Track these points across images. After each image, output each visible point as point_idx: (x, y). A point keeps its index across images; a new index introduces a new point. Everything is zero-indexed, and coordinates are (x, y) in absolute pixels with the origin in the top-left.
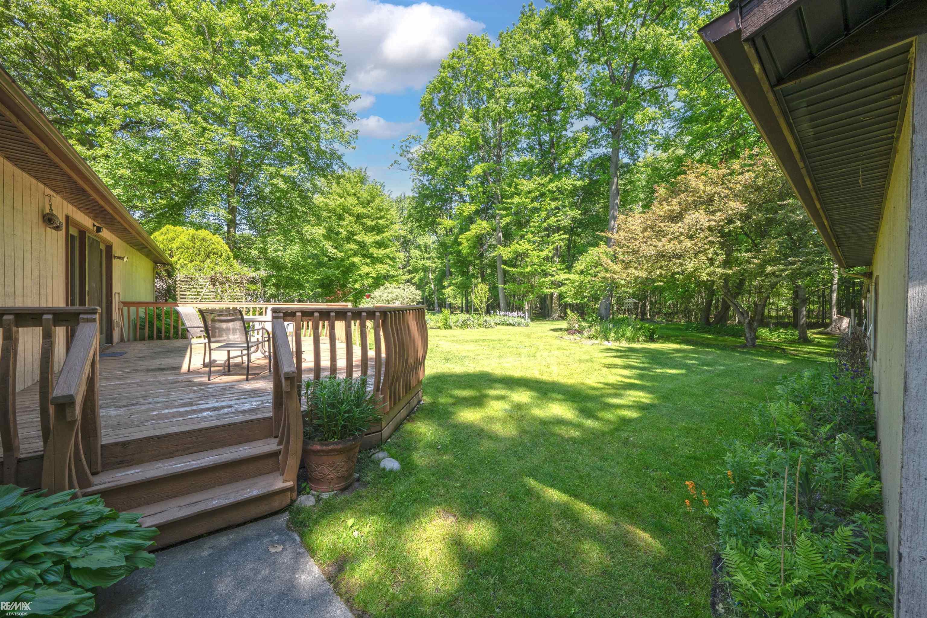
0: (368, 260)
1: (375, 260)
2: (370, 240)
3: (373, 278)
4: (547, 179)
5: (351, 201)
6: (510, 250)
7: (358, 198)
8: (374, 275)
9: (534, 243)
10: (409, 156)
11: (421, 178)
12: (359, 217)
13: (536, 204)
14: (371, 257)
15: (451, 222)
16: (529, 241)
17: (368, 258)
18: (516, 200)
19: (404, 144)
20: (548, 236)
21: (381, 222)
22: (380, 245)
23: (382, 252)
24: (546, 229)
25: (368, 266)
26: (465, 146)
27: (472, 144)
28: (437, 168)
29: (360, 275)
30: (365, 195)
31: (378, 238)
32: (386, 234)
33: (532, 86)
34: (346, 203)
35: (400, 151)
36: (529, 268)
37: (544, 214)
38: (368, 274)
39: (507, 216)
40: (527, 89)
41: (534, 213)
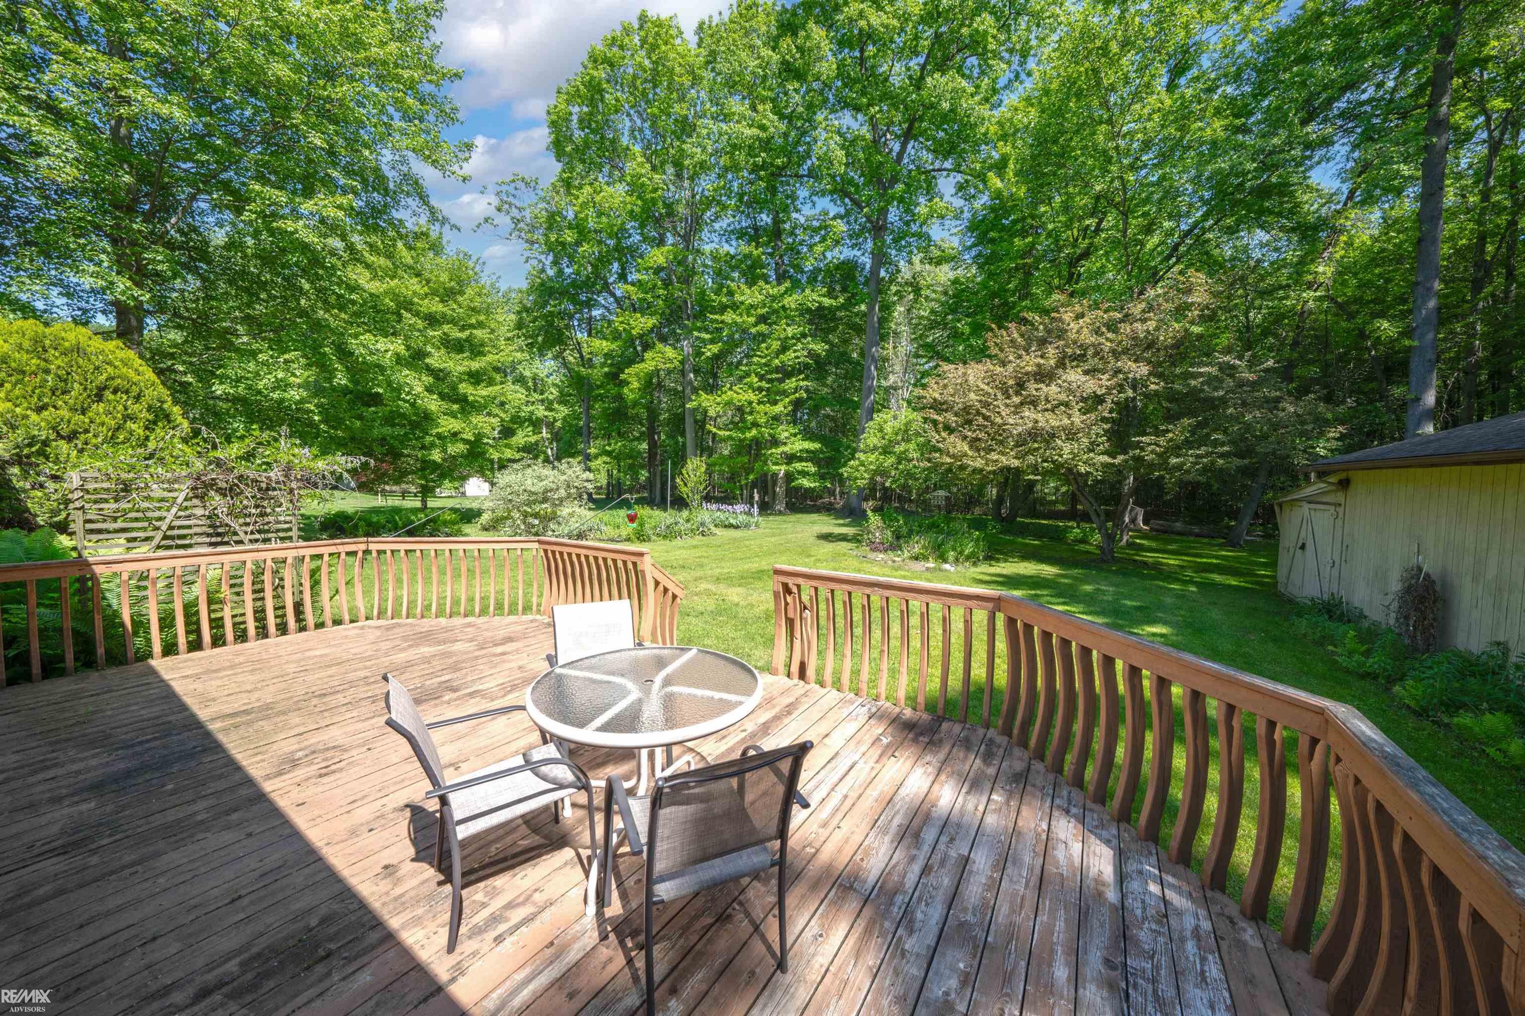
0: (455, 407)
1: (467, 407)
2: (460, 369)
3: (466, 441)
4: (782, 288)
5: (412, 286)
6: (719, 399)
7: (428, 281)
8: (469, 436)
9: (760, 389)
10: (515, 212)
11: (543, 257)
12: (432, 320)
13: (762, 328)
14: (462, 400)
15: (604, 343)
16: (751, 386)
17: (455, 401)
18: (729, 317)
19: (504, 188)
20: (781, 381)
21: (478, 333)
22: (475, 378)
23: (483, 392)
24: (777, 370)
25: (455, 417)
26: (632, 211)
27: (644, 210)
28: (578, 243)
29: (439, 436)
30: (444, 277)
31: (475, 365)
32: (490, 358)
33: (763, 128)
34: (404, 290)
35: (495, 201)
36: (754, 432)
37: (776, 345)
38: (455, 434)
39: (712, 341)
40: (755, 131)
41: (760, 343)
